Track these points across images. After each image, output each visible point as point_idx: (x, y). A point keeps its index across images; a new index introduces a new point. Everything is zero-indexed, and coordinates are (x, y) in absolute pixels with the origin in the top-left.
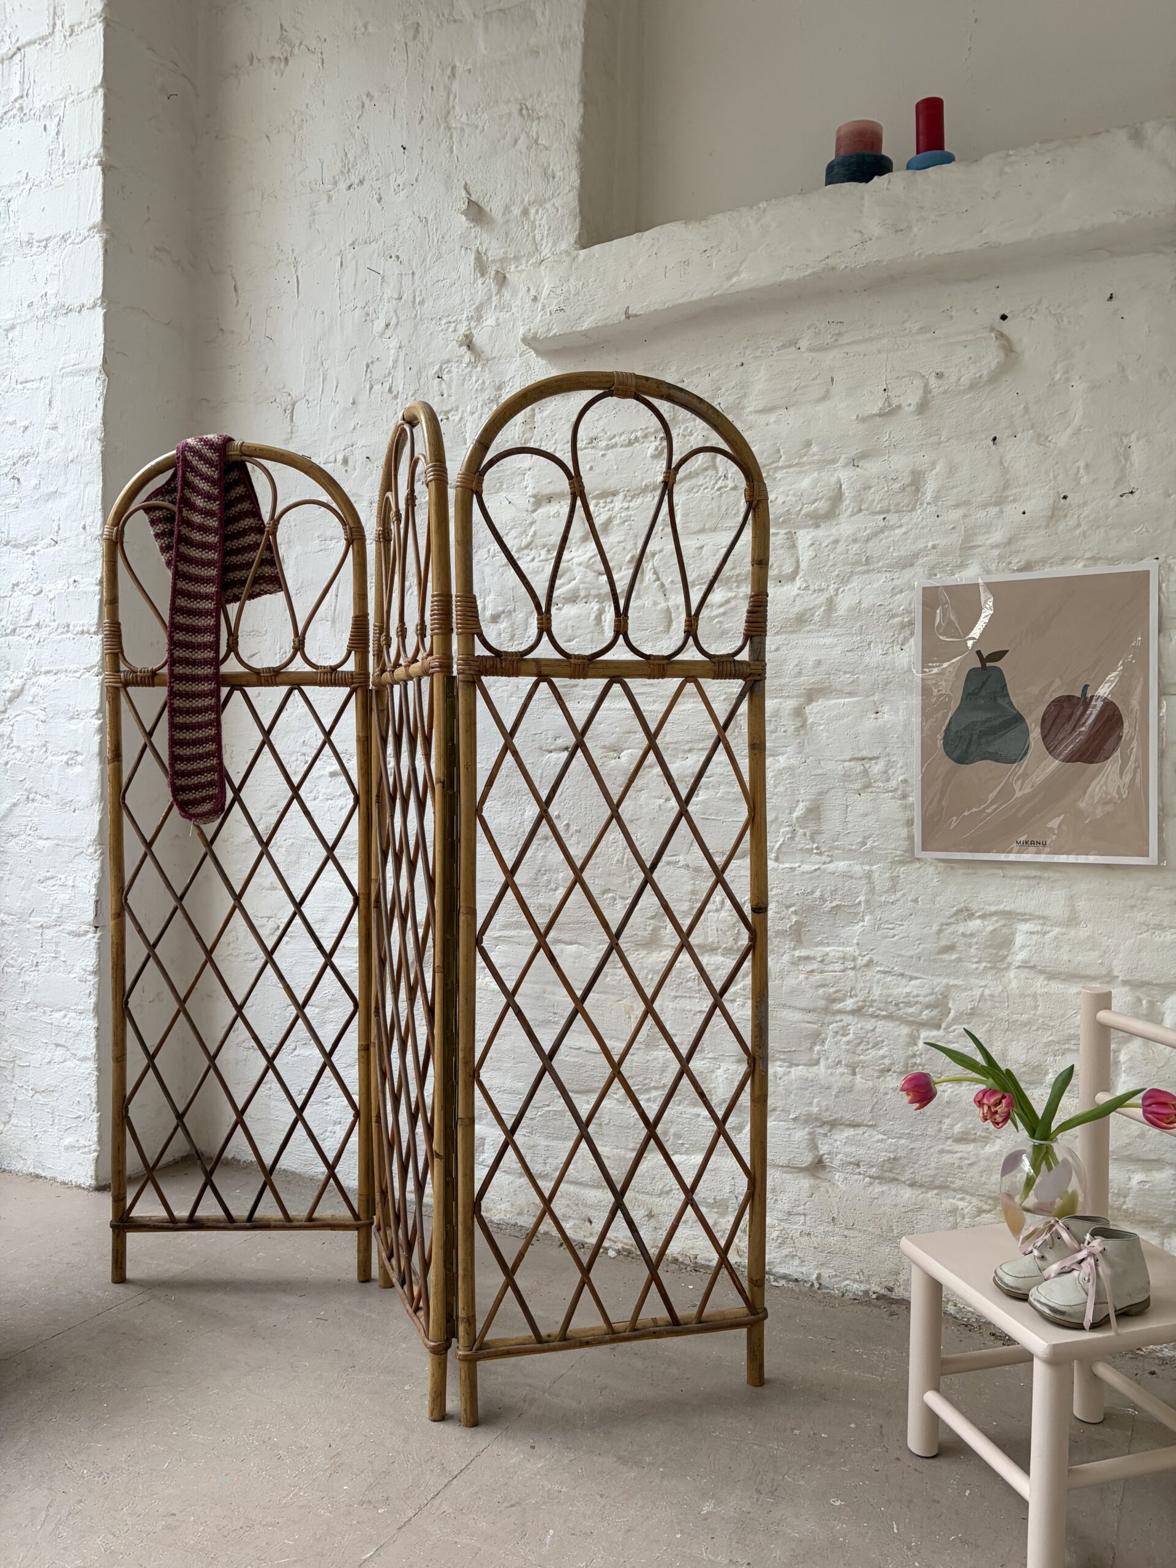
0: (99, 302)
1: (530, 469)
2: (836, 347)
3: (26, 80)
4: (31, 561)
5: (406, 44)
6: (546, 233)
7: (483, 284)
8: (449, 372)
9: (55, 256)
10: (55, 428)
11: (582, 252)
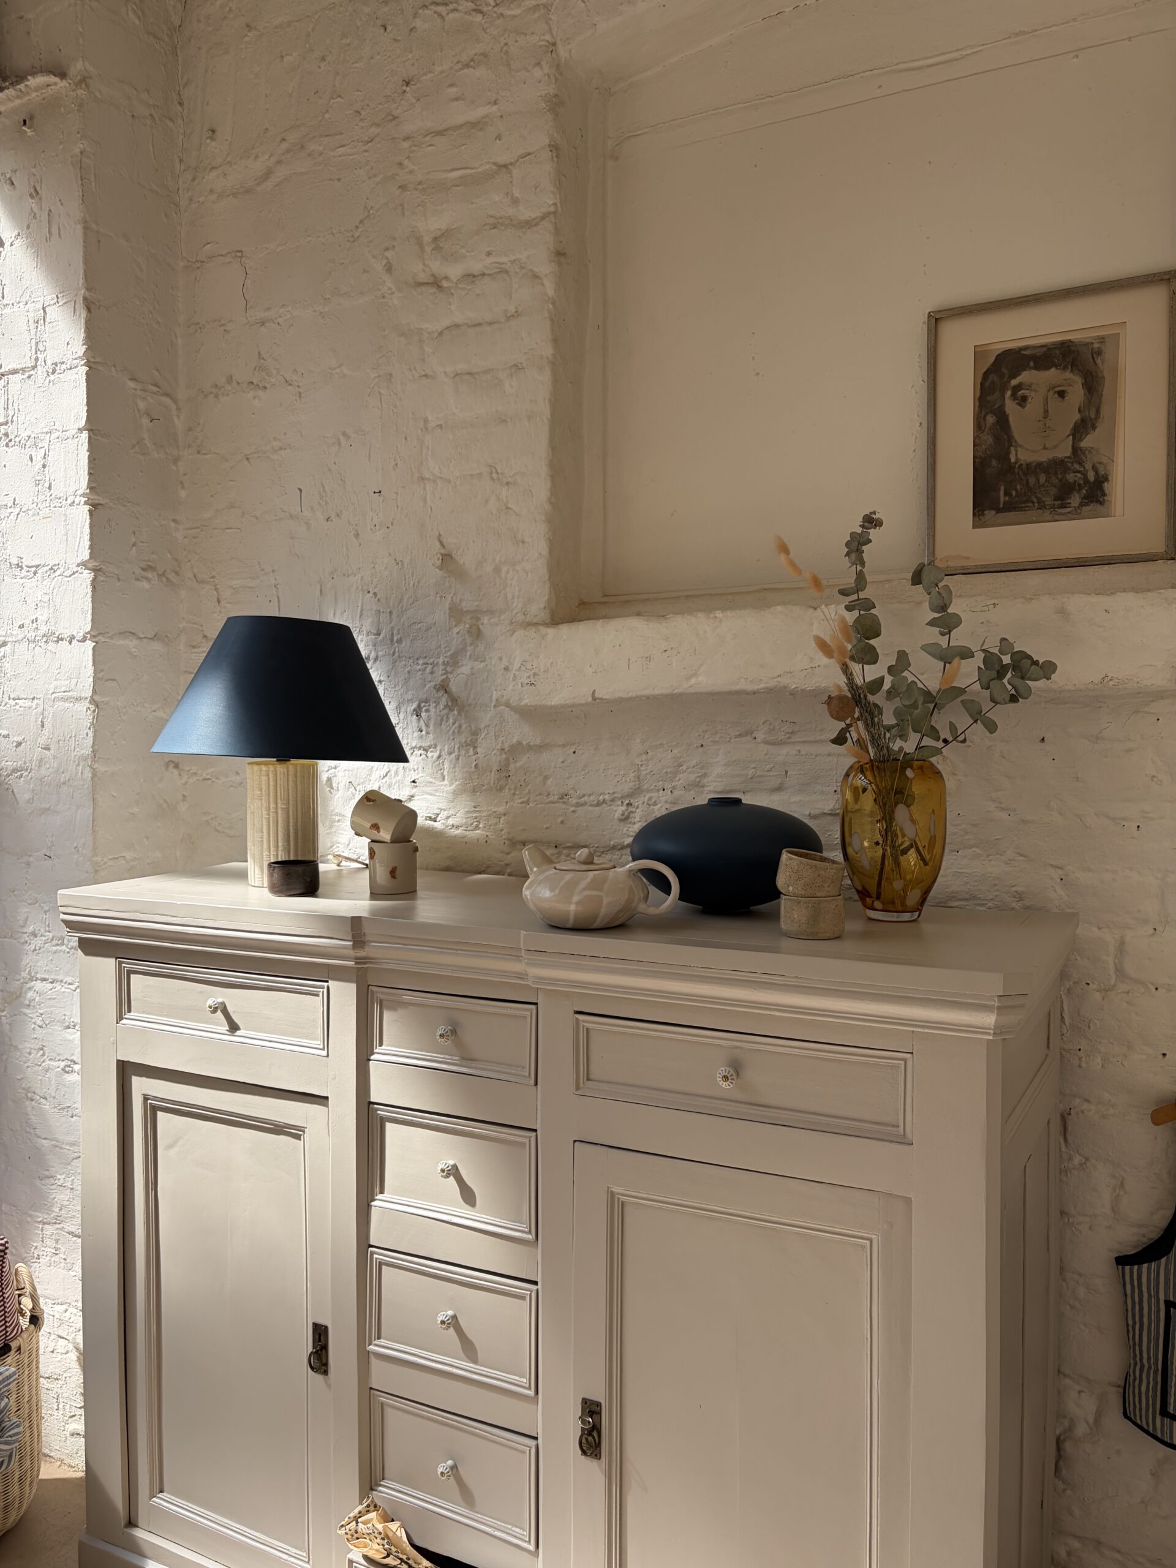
0: (89, 636)
1: (505, 815)
2: (789, 743)
3: (10, 406)
4: (25, 870)
5: (380, 393)
6: (516, 593)
7: (458, 633)
8: (427, 711)
9: (45, 583)
10: (47, 749)
11: (551, 632)
